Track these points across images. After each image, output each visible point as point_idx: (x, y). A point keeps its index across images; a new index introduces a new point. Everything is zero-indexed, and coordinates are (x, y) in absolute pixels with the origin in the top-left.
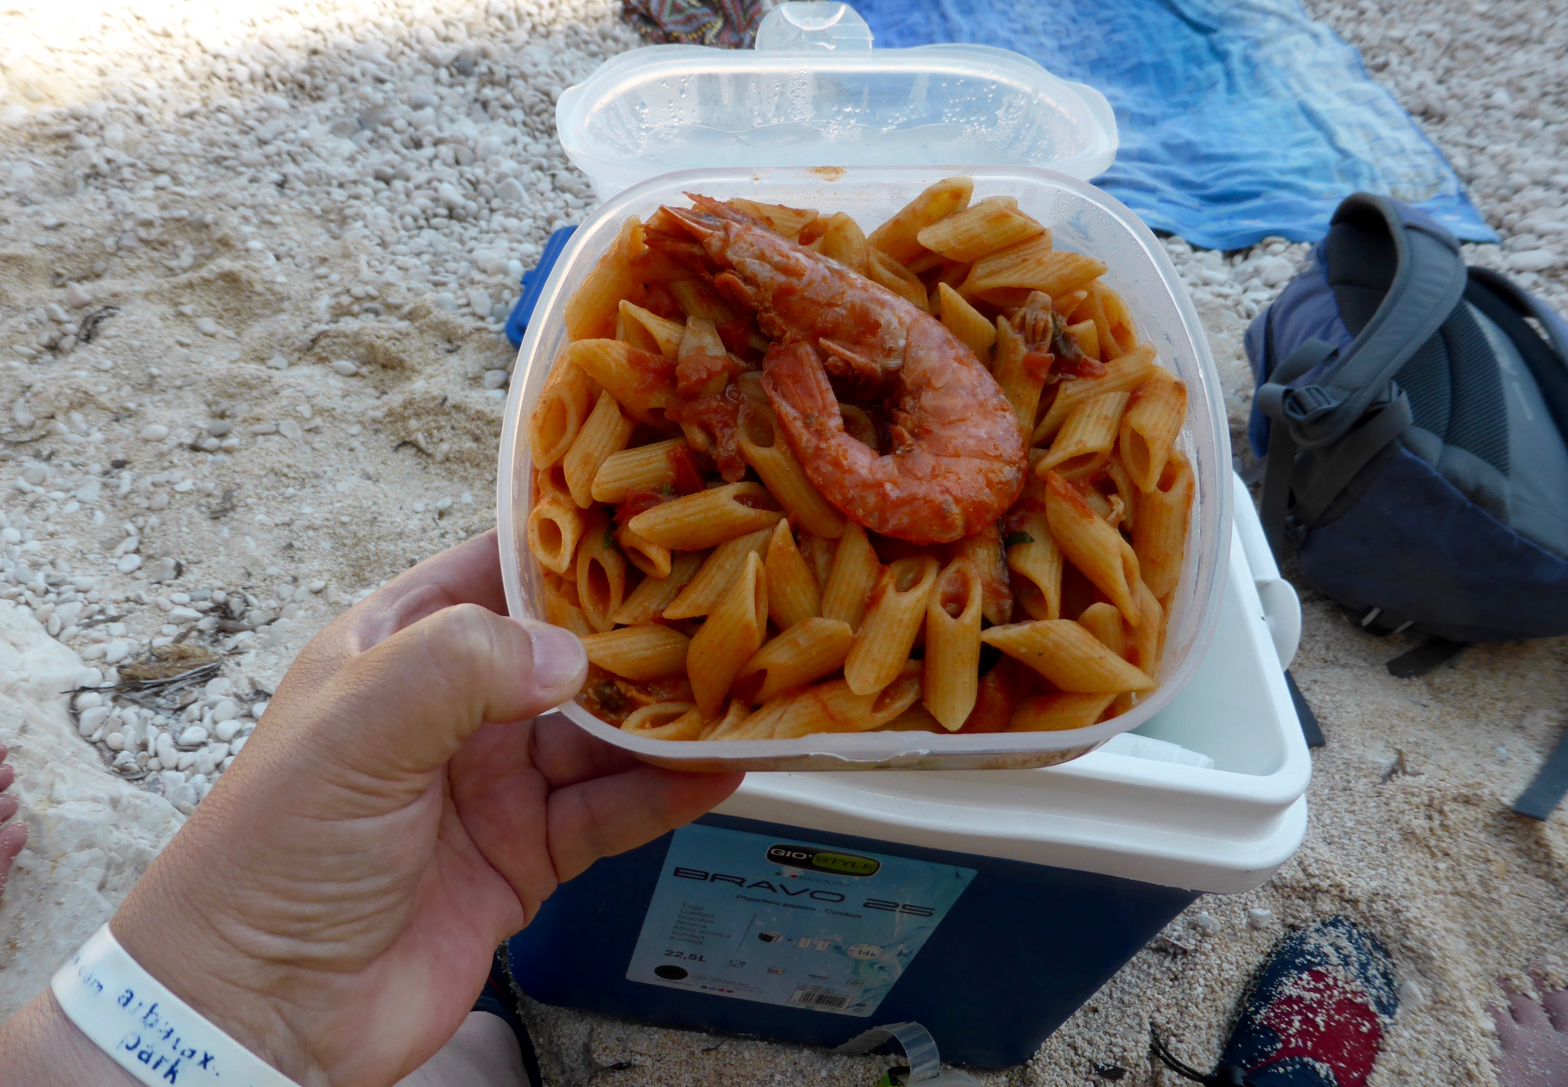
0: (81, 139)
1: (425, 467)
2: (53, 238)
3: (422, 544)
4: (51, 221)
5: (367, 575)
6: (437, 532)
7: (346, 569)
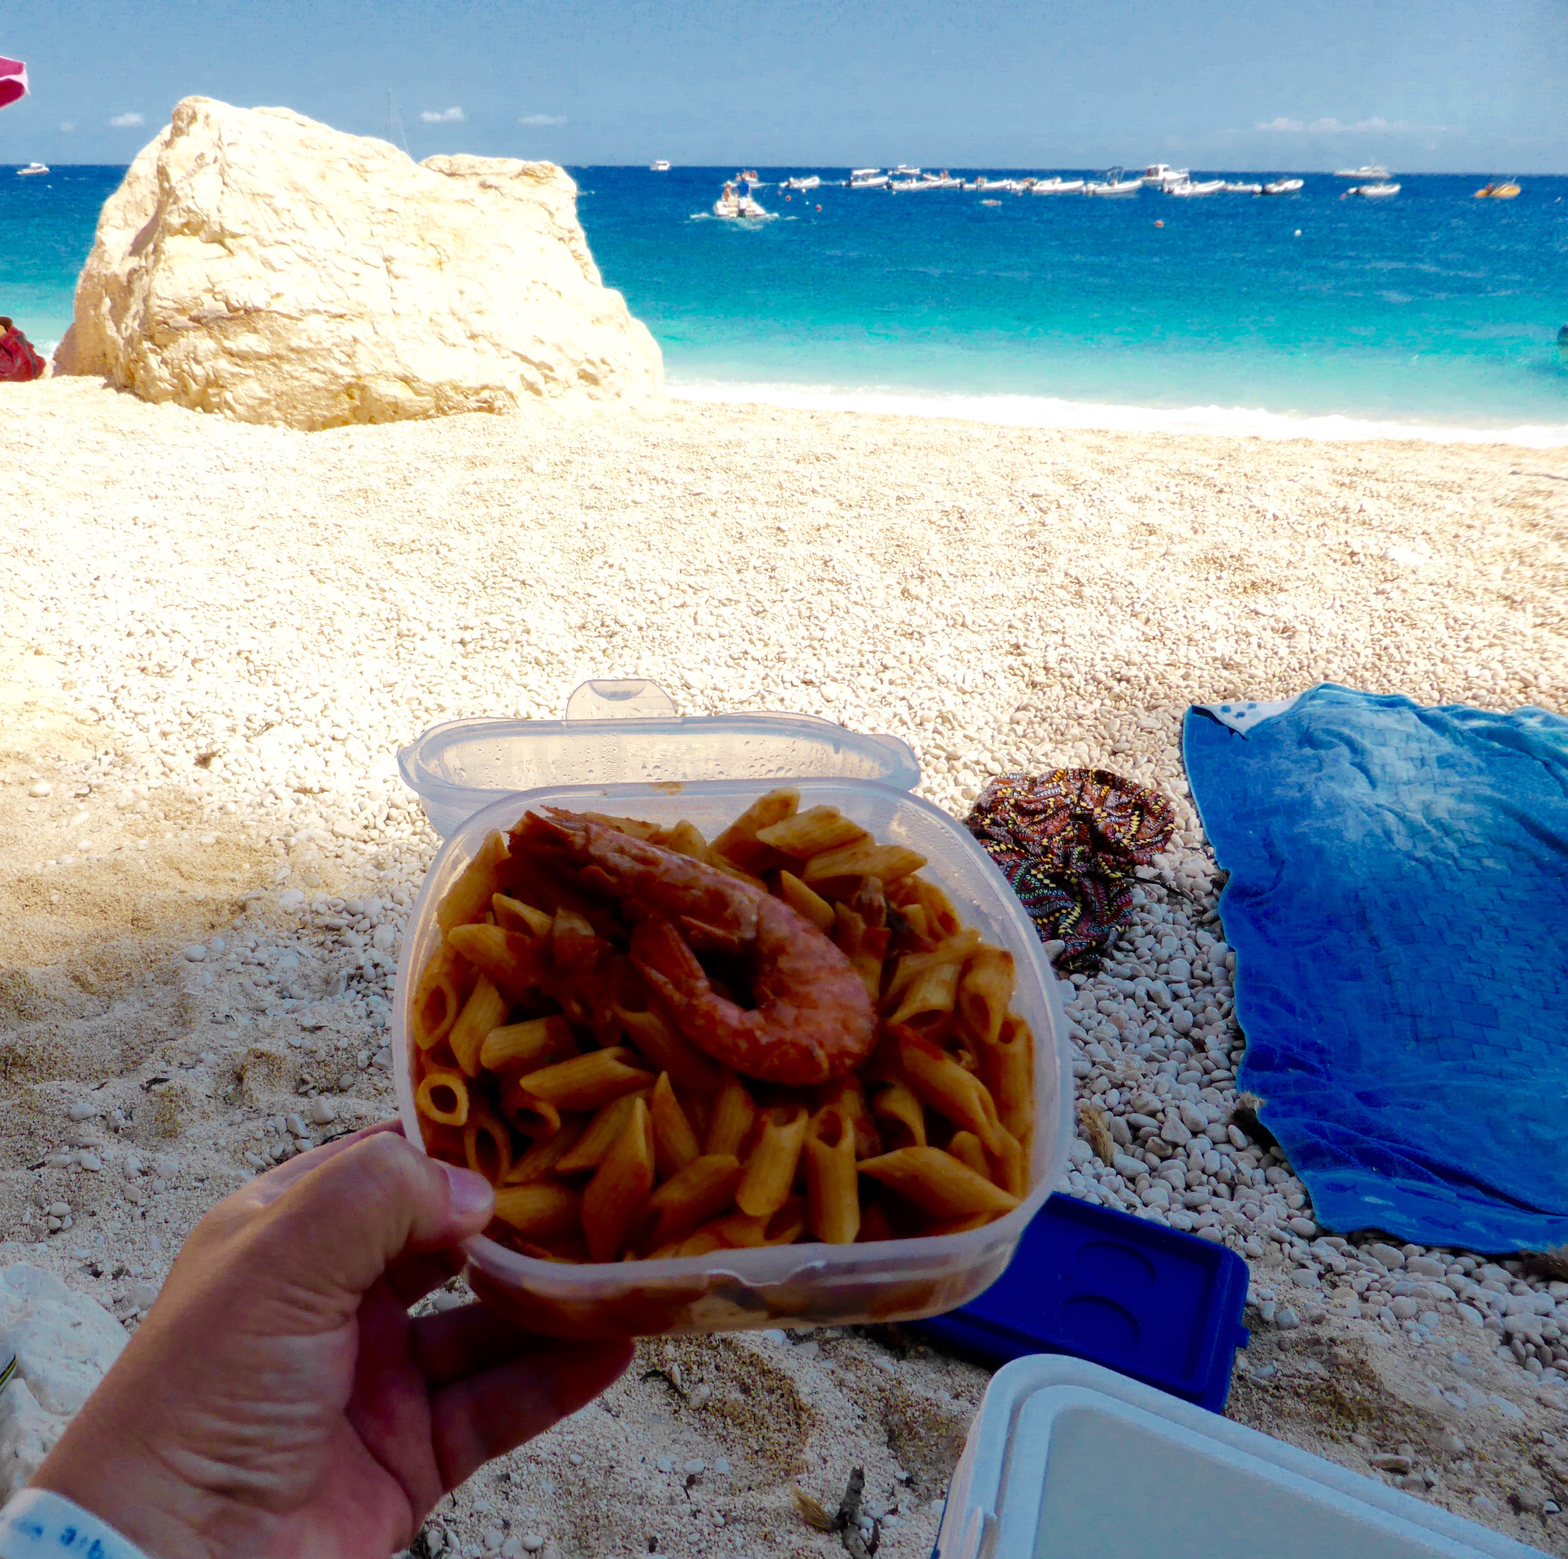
0: (350, 936)
1: (676, 1412)
2: (308, 1041)
3: (667, 1518)
4: (309, 1022)
5: (592, 1542)
6: (687, 1508)
7: (567, 1526)
